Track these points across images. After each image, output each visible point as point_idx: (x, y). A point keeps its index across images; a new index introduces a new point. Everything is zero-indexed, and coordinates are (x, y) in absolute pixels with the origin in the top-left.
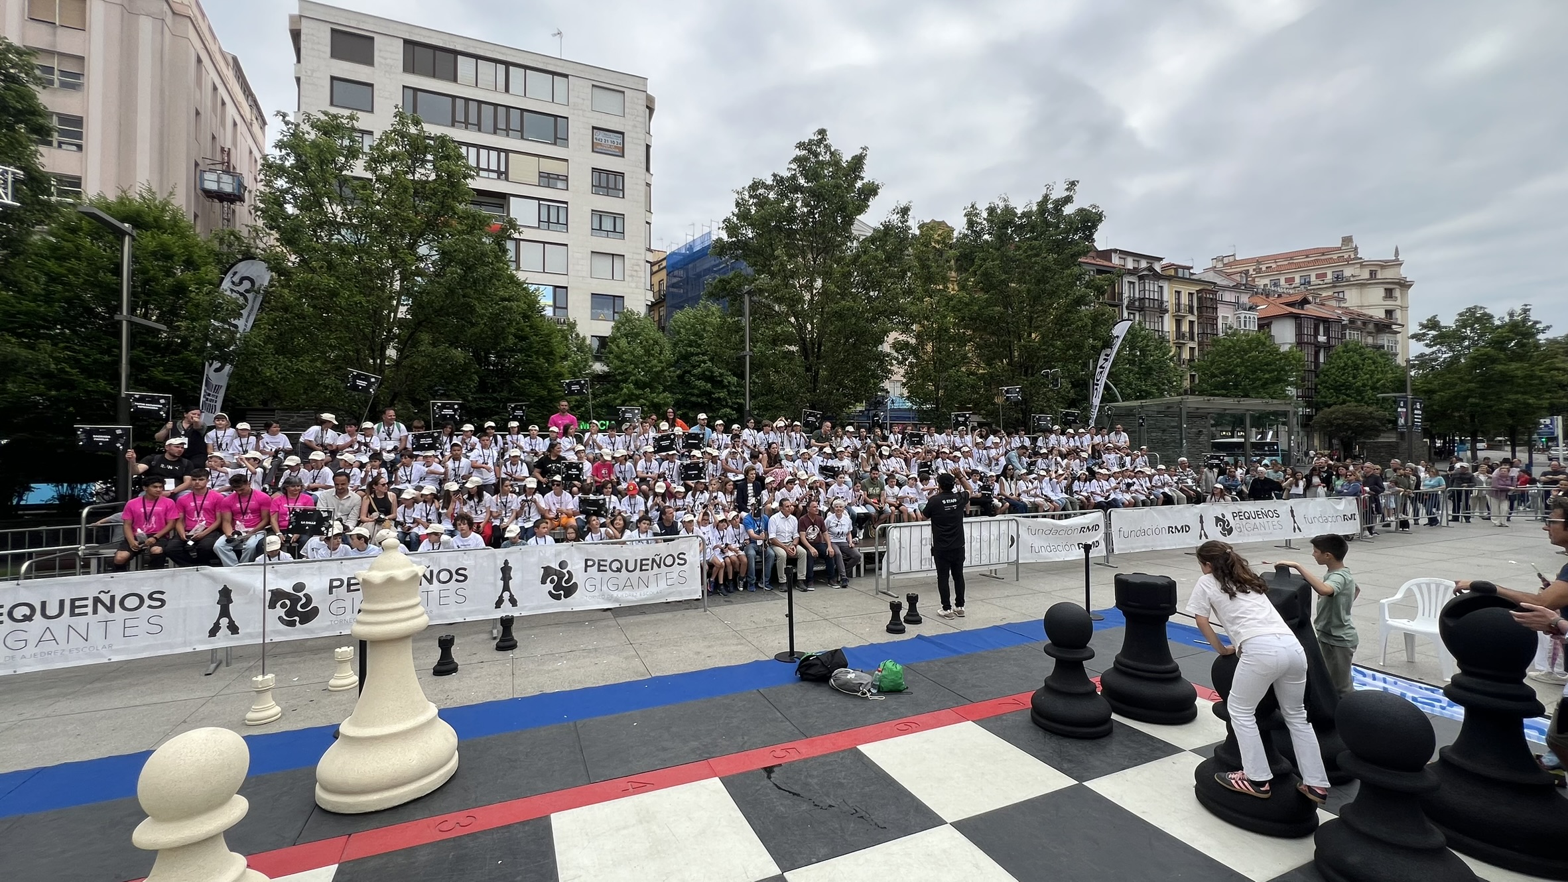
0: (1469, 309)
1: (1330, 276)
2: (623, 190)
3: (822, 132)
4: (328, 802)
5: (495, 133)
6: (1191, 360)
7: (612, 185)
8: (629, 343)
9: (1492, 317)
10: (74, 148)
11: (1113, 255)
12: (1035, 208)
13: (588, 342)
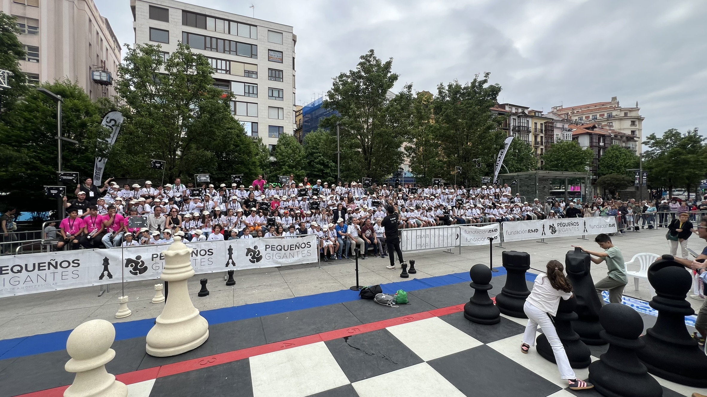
0: (670, 130)
1: (606, 115)
2: (282, 78)
3: (372, 51)
4: (151, 352)
5: (224, 52)
6: (541, 154)
7: (277, 76)
8: (285, 148)
9: (680, 134)
10: (35, 61)
11: (506, 106)
12: (470, 85)
13: (267, 147)
